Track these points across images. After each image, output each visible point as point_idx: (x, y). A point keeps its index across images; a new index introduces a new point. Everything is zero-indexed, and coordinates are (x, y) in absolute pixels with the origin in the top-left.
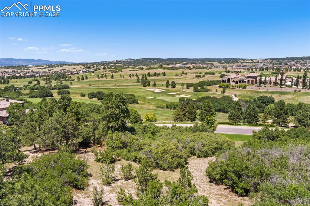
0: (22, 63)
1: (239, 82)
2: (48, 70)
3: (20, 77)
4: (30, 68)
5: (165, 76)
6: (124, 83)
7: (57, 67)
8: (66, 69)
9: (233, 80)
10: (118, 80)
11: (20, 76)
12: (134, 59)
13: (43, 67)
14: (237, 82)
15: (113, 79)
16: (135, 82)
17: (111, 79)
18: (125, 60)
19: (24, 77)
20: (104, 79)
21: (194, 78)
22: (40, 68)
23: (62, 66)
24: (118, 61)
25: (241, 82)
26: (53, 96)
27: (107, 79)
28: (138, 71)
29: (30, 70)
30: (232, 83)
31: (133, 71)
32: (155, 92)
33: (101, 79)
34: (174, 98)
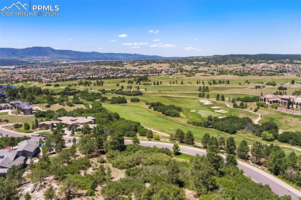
0: (121, 57)
1: (272, 102)
2: (139, 68)
3: (113, 78)
4: (125, 65)
5: (229, 84)
6: (188, 91)
7: (147, 64)
8: (153, 67)
9: (268, 100)
10: (186, 86)
11: (113, 76)
12: (221, 56)
13: (135, 65)
14: (271, 103)
15: (182, 85)
16: (197, 90)
17: (180, 84)
18: (212, 56)
19: (116, 78)
20: (175, 85)
21: (253, 88)
22: (133, 65)
23: (151, 64)
24: (205, 57)
25: (275, 103)
26: (127, 103)
27: (177, 85)
28: (209, 76)
29: (124, 67)
30: (267, 103)
31: (205, 76)
32: (204, 104)
33: (172, 85)
34: (213, 112)
